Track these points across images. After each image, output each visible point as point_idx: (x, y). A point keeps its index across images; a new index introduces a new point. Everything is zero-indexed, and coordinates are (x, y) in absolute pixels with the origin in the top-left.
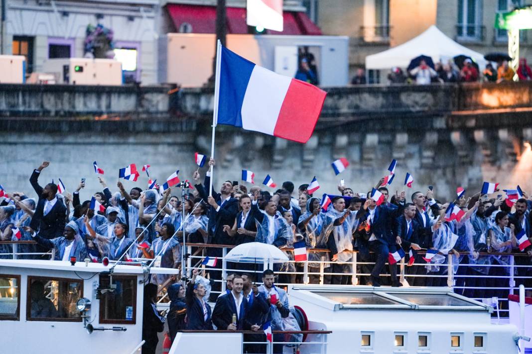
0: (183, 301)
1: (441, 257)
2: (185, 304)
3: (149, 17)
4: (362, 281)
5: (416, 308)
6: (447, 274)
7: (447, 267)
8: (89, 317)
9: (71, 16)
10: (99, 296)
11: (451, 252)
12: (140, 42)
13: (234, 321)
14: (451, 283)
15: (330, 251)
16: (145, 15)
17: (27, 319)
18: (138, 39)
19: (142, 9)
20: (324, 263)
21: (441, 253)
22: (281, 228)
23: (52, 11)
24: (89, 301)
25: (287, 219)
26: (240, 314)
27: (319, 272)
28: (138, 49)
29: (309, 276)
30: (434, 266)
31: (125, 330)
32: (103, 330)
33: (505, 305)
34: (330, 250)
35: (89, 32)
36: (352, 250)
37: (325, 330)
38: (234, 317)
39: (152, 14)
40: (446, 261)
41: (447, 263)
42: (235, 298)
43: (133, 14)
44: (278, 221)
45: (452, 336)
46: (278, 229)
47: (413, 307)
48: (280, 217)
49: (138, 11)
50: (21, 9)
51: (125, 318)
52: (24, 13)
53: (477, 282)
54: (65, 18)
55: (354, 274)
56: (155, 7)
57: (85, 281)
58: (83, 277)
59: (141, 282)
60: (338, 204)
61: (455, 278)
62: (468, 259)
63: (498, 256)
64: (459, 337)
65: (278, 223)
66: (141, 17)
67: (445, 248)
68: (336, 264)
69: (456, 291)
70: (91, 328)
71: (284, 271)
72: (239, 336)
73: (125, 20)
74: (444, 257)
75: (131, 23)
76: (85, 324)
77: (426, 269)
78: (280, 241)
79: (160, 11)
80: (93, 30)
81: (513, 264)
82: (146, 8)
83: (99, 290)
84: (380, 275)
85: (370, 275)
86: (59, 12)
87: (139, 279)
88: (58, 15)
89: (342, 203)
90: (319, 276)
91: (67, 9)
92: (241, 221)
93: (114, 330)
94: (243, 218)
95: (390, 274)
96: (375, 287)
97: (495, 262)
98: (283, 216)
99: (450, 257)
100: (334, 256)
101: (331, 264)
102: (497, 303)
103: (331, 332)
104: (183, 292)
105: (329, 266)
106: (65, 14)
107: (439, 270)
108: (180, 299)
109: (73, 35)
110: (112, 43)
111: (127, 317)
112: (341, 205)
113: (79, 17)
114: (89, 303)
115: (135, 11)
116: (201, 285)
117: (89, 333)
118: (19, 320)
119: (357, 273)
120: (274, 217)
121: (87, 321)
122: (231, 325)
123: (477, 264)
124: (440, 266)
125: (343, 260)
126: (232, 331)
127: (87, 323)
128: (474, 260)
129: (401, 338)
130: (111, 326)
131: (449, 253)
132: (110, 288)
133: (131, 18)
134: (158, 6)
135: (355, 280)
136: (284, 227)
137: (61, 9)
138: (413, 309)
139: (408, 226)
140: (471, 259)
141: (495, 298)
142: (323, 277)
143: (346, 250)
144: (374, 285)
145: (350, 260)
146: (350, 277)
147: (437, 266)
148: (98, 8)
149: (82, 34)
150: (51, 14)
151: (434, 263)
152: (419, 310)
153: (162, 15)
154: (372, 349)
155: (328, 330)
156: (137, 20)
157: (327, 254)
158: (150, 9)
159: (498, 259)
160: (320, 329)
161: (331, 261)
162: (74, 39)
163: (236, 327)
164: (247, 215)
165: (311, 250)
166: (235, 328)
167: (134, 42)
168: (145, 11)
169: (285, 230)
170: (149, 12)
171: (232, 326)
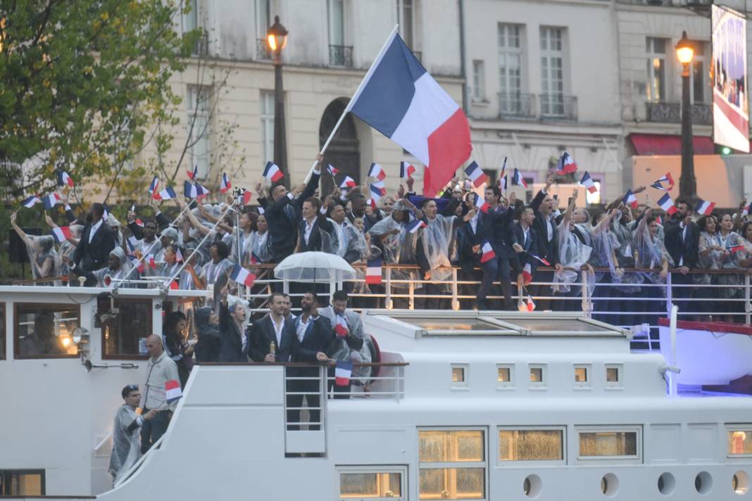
0: (216, 328)
1: (571, 274)
2: (218, 331)
3: (612, 148)
4: (465, 305)
5: (528, 334)
6: (581, 295)
7: (580, 287)
8: (88, 352)
9: (533, 149)
10: (98, 323)
11: (585, 267)
12: (604, 174)
13: (273, 351)
14: (587, 306)
15: (419, 268)
16: (608, 145)
17: (15, 358)
18: (601, 171)
19: (605, 139)
20: (413, 282)
21: (572, 269)
22: (351, 238)
23: (513, 144)
24: (86, 331)
25: (358, 228)
26: (281, 342)
27: (408, 294)
28: (602, 181)
29: (393, 299)
30: (563, 286)
31: (137, 367)
32: (107, 367)
33: (655, 334)
34: (420, 266)
35: (551, 165)
36: (450, 266)
37: (401, 362)
38: (273, 345)
39: (615, 145)
40: (579, 279)
41: (580, 282)
42: (274, 322)
43: (596, 145)
44: (347, 230)
45: (576, 369)
46: (348, 240)
47: (524, 333)
48: (350, 225)
49: (602, 142)
50: (482, 143)
51: (138, 352)
52: (485, 146)
53: (623, 306)
54: (527, 150)
55: (455, 296)
56: (618, 138)
57: (82, 306)
58: (79, 301)
59: (158, 307)
60: (428, 208)
61: (593, 301)
62: (611, 277)
63: (649, 273)
64: (586, 370)
65: (348, 232)
66: (604, 148)
67: (576, 261)
68: (431, 284)
69: (594, 317)
70: (89, 365)
71: (358, 292)
72: (280, 370)
73: (588, 151)
74: (576, 274)
75: (593, 154)
76: (83, 360)
77: (552, 290)
78: (351, 255)
79: (623, 142)
80: (556, 162)
81: (670, 282)
82: (609, 139)
83: (97, 317)
84: (487, 297)
85: (475, 297)
86: (521, 144)
87: (155, 303)
88: (520, 148)
89: (432, 206)
90: (409, 299)
91: (528, 141)
92: (305, 232)
93: (123, 368)
94: (307, 227)
95: (502, 295)
96: (481, 312)
97: (647, 281)
98: (352, 223)
99: (584, 274)
100: (426, 273)
101: (423, 284)
102: (649, 331)
103: (408, 364)
104: (215, 317)
105: (420, 286)
106: (527, 146)
107: (569, 290)
108: (212, 326)
109: (535, 168)
110: (575, 175)
111: (140, 350)
112: (432, 209)
113: (541, 149)
114: (87, 334)
115: (598, 142)
116: (239, 306)
117: (86, 370)
118: (5, 359)
119: (458, 294)
120: (342, 225)
121: (85, 356)
122: (268, 356)
123: (623, 282)
124: (571, 286)
125: (439, 279)
126: (270, 364)
127: (85, 359)
128: (618, 278)
129: (507, 373)
130: (119, 363)
131: (582, 270)
132: (111, 313)
133: (594, 150)
134: (621, 136)
135: (456, 305)
136: (356, 237)
137: (522, 141)
138: (524, 336)
139: (525, 236)
140: (614, 277)
141: (646, 324)
142: (413, 301)
143: (442, 266)
144: (480, 309)
145: (450, 278)
146: (450, 300)
147: (567, 286)
148: (560, 139)
149: (544, 166)
150: (513, 147)
151: (562, 281)
152: (532, 336)
153: (625, 146)
154: (467, 385)
155: (405, 361)
156: (600, 152)
157: (417, 271)
158: (612, 140)
159: (649, 277)
160: (396, 361)
161: (423, 279)
162: (536, 172)
163: (275, 358)
164: (312, 225)
165: (393, 265)
166: (273, 360)
167: (598, 174)
168: (608, 142)
169: (357, 240)
170: (612, 142)
171: (270, 357)
